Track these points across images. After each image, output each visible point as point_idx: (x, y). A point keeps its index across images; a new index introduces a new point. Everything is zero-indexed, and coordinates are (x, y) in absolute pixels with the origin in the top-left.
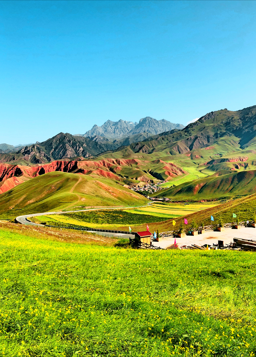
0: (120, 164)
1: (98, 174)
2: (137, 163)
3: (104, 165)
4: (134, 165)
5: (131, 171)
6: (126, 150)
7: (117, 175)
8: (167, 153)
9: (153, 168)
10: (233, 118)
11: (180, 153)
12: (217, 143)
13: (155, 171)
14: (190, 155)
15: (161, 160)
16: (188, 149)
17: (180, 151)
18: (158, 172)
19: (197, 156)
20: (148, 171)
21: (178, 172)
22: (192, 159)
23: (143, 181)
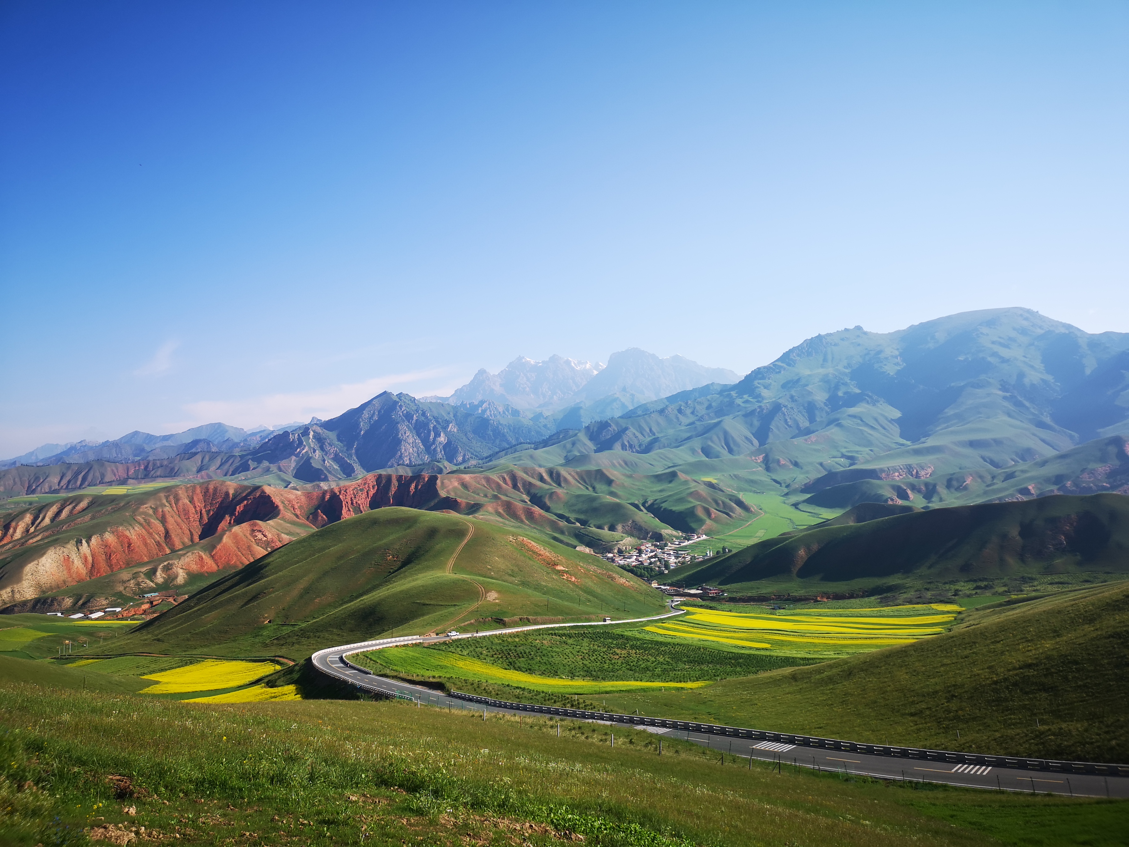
0: (559, 485)
1: (499, 515)
2: (609, 482)
3: (515, 486)
4: (601, 487)
5: (595, 504)
6: (574, 444)
7: (554, 518)
8: (693, 451)
9: (658, 496)
10: (880, 352)
11: (731, 451)
12: (839, 425)
13: (664, 505)
14: (761, 458)
15: (679, 473)
16: (756, 442)
17: (732, 445)
18: (674, 508)
19: (783, 462)
20: (643, 505)
21: (732, 510)
22: (768, 469)
23: (631, 535)
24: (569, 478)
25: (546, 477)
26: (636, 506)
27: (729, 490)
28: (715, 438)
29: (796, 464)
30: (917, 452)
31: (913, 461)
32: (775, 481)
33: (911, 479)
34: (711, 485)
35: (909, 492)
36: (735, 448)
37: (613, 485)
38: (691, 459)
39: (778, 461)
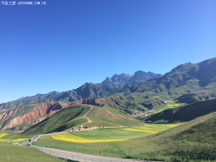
0: (122, 100)
3: (112, 101)
5: (130, 104)
6: (126, 91)
9: (144, 101)
10: (195, 67)
11: (161, 91)
12: (186, 84)
13: (145, 103)
14: (168, 92)
15: (149, 96)
16: (167, 89)
17: (161, 90)
18: (147, 104)
19: (173, 93)
20: (141, 103)
21: (161, 104)
22: (169, 95)
23: (137, 110)
24: (124, 98)
25: (119, 98)
26: (139, 104)
27: (160, 100)
28: (157, 88)
29: (176, 93)
30: (204, 89)
31: (203, 91)
32: (171, 97)
33: (203, 95)
34: (156, 99)
35: (202, 98)
36: (162, 91)
37: (134, 99)
38: (152, 93)
39: (172, 93)
